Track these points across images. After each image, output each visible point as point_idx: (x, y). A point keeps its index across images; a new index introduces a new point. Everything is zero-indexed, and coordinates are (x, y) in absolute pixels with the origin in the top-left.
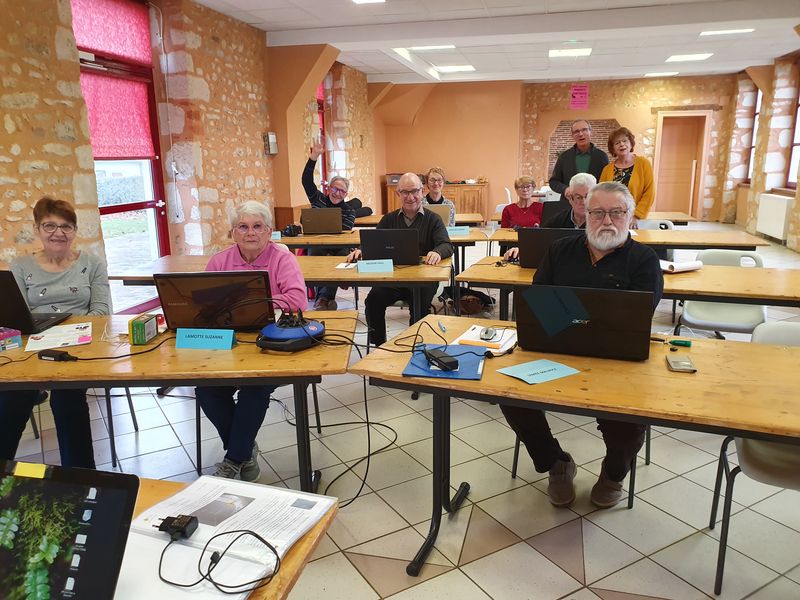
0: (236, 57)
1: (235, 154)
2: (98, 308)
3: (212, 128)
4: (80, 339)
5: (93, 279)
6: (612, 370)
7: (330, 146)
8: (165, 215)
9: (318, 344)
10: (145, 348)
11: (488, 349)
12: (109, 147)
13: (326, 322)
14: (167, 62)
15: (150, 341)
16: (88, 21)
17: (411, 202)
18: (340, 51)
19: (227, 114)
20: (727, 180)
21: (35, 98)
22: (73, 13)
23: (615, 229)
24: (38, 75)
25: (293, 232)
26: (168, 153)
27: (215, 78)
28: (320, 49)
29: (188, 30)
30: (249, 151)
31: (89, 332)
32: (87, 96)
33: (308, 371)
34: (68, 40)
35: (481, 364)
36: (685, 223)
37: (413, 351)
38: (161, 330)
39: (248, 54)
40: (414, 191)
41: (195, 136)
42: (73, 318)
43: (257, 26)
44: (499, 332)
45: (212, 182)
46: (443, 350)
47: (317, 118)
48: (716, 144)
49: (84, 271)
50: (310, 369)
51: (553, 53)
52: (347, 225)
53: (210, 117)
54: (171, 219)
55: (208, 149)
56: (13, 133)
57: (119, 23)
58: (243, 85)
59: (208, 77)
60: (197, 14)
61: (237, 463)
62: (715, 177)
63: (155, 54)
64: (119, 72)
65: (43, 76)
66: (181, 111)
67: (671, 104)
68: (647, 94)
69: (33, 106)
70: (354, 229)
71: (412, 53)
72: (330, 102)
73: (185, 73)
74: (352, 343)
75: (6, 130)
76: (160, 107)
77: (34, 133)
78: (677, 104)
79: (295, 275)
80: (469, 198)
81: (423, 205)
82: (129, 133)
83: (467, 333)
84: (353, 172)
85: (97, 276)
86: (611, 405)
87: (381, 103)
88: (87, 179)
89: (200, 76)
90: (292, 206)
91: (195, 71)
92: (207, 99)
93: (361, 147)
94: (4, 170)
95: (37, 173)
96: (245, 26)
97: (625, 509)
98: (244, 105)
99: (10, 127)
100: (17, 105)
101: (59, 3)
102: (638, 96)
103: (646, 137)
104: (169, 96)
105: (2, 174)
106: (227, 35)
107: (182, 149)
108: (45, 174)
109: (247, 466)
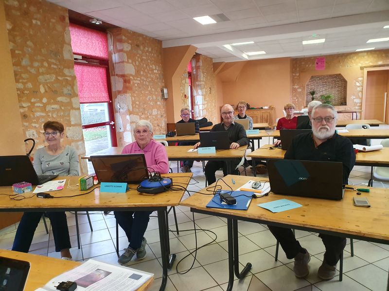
0: (148, 54)
1: (147, 99)
2: (73, 172)
3: (136, 87)
4: (58, 188)
5: (71, 158)
6: (321, 205)
7: (195, 94)
8: (115, 128)
9: (168, 190)
11: (255, 193)
12: (88, 98)
13: (173, 179)
14: (115, 58)
15: (89, 189)
16: (79, 41)
17: (228, 118)
18: (197, 48)
19: (143, 80)
21: (54, 77)
22: (72, 38)
23: (328, 127)
24: (55, 67)
25: (172, 135)
26: (116, 100)
27: (137, 64)
28: (187, 47)
29: (125, 42)
30: (154, 97)
31: (63, 184)
32: (78, 76)
34: (69, 50)
35: (249, 201)
36: (377, 125)
37: (214, 194)
38: (95, 183)
39: (153, 52)
41: (128, 91)
43: (158, 39)
44: (262, 184)
45: (136, 112)
46: (229, 194)
47: (188, 80)
49: (67, 155)
50: (161, 203)
51: (305, 43)
53: (135, 82)
54: (118, 130)
55: (134, 97)
56: (44, 93)
57: (93, 41)
58: (151, 67)
59: (134, 64)
60: (129, 35)
61: (135, 249)
63: (110, 54)
64: (95, 64)
65: (58, 66)
66: (121, 80)
67: (371, 64)
68: (357, 60)
69: (53, 80)
71: (233, 47)
72: (195, 73)
73: (123, 62)
74: (186, 190)
75: (40, 92)
76: (112, 78)
77: (53, 93)
78: (375, 64)
79: (164, 156)
80: (265, 116)
82: (98, 90)
83: (246, 184)
84: (206, 105)
85: (73, 157)
87: (219, 73)
88: (76, 112)
89: (130, 63)
90: (175, 122)
91: (128, 61)
92: (134, 74)
93: (210, 93)
94: (39, 109)
95: (54, 110)
96: (152, 39)
97: (337, 281)
98: (152, 76)
99: (42, 90)
100: (46, 80)
101: (65, 34)
102: (353, 61)
103: (358, 82)
104: (116, 73)
105: (38, 111)
106: (143, 44)
107: (122, 97)
108: (58, 111)
109: (140, 250)
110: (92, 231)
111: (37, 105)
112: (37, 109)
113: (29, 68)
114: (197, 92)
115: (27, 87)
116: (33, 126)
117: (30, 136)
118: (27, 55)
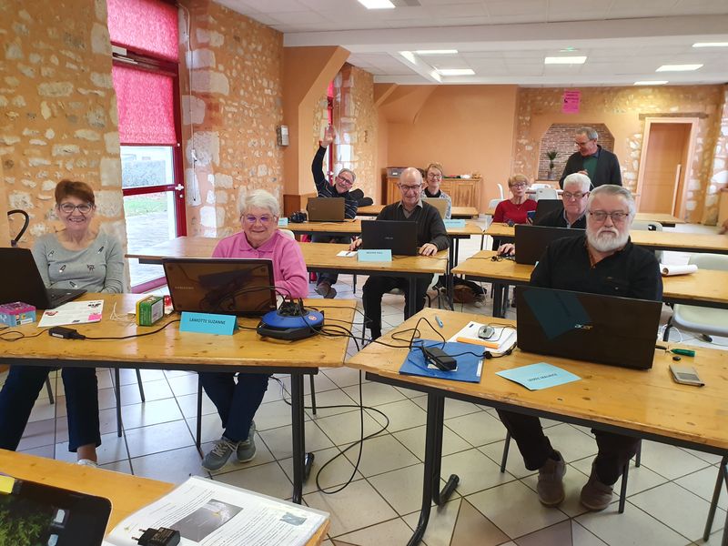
0: (255, 56)
1: (250, 144)
2: (112, 285)
3: (229, 119)
4: (91, 317)
5: (109, 256)
7: (338, 141)
8: (184, 198)
9: (316, 334)
10: (151, 330)
11: (487, 349)
12: (136, 135)
13: (325, 310)
14: (192, 58)
15: (156, 323)
16: (123, 19)
17: (410, 197)
18: (350, 53)
19: (244, 107)
20: (710, 184)
21: (70, 87)
22: (109, 12)
23: (616, 231)
24: (74, 67)
25: (300, 218)
26: (189, 142)
27: (234, 74)
28: (332, 50)
29: (213, 30)
30: (263, 142)
31: (99, 310)
32: (118, 87)
33: (306, 363)
34: (104, 36)
35: (480, 365)
36: (673, 225)
37: (410, 347)
38: (167, 312)
39: (266, 54)
40: (415, 186)
41: (214, 126)
43: (275, 28)
44: (498, 331)
45: (227, 169)
46: (441, 347)
47: (326, 114)
48: (701, 150)
49: (101, 250)
50: (307, 361)
51: (549, 60)
52: (350, 214)
53: (229, 110)
54: (189, 202)
55: (226, 139)
56: (49, 119)
57: (151, 22)
58: (260, 81)
59: (229, 74)
60: (222, 15)
61: (234, 441)
62: (699, 181)
63: (182, 51)
64: (148, 66)
65: (79, 67)
66: (202, 103)
67: (659, 111)
68: (635, 101)
69: (68, 95)
70: (356, 217)
71: (417, 56)
72: (339, 100)
73: (207, 68)
74: (351, 335)
75: (42, 116)
76: (184, 98)
77: (68, 120)
78: (665, 111)
79: (299, 262)
80: (464, 192)
81: (422, 199)
82: (155, 122)
83: (466, 329)
84: (357, 164)
85: (114, 254)
87: (382, 105)
88: (113, 163)
89: (221, 72)
90: (300, 194)
91: (217, 67)
92: (226, 93)
93: (366, 141)
94: (38, 152)
95: (68, 157)
96: (264, 27)
97: (615, 513)
98: (260, 99)
99: (46, 113)
100: (54, 93)
101: (96, 3)
102: (627, 102)
103: (633, 141)
104: (192, 89)
105: (36, 156)
106: (248, 35)
107: (201, 138)
108: (75, 157)
109: (244, 444)
110: (143, 400)
111: (33, 142)
112: (34, 151)
113: (20, 66)
114: (342, 136)
115: (14, 103)
116: (24, 185)
117: (17, 204)
118: (18, 39)
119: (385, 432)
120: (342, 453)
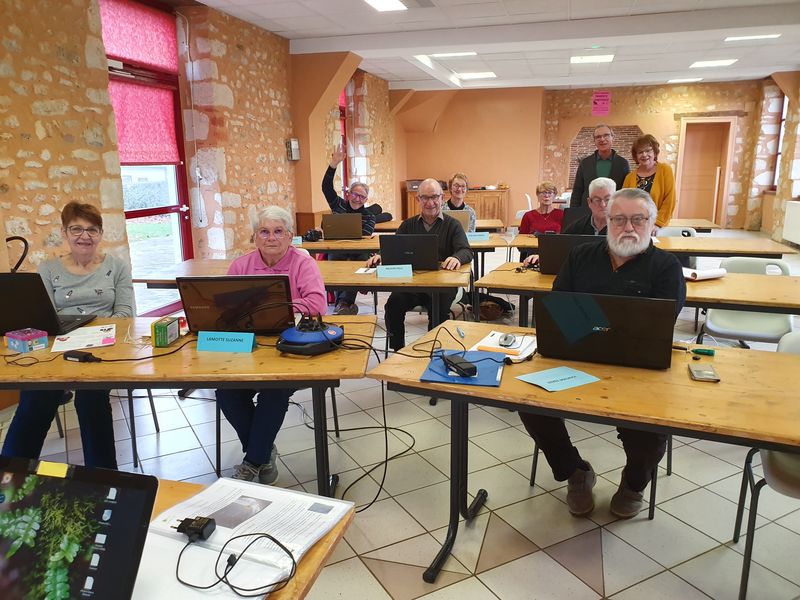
0: (260, 65)
1: (258, 160)
2: (122, 310)
3: (235, 134)
4: (105, 341)
5: (117, 282)
7: (352, 152)
8: (189, 220)
9: (337, 349)
10: (167, 351)
11: (507, 356)
12: (136, 153)
13: (345, 326)
14: (193, 70)
15: (172, 344)
16: (117, 30)
17: (430, 208)
18: (362, 59)
19: (251, 121)
20: (752, 187)
21: (65, 106)
22: (103, 23)
23: (637, 236)
24: (68, 83)
25: (313, 237)
26: (193, 159)
27: (239, 85)
28: (342, 56)
29: (213, 39)
30: (272, 158)
31: (112, 334)
32: (115, 103)
33: (327, 375)
34: (98, 49)
35: (500, 371)
36: (708, 231)
37: (431, 357)
38: (183, 333)
39: (272, 62)
40: (434, 197)
41: (219, 142)
42: (98, 320)
43: (280, 34)
44: (519, 339)
45: (234, 187)
46: (461, 355)
47: (339, 124)
48: (740, 150)
49: (108, 274)
51: (575, 60)
52: (367, 231)
53: (234, 124)
54: (195, 224)
55: (232, 155)
56: (44, 139)
57: (147, 32)
58: (266, 92)
59: (233, 85)
60: (223, 23)
61: (256, 465)
62: (740, 184)
63: (181, 62)
64: (146, 80)
65: (73, 83)
66: (205, 118)
67: (694, 110)
68: (669, 101)
69: (63, 113)
70: (374, 234)
71: (434, 60)
72: (352, 109)
73: (210, 80)
74: (371, 348)
75: (36, 136)
76: (185, 113)
77: (64, 139)
78: (701, 111)
79: (316, 280)
80: (490, 204)
81: (443, 211)
82: (155, 139)
83: (487, 338)
84: (373, 178)
85: (122, 279)
86: (630, 414)
87: (403, 109)
88: (113, 183)
89: (224, 83)
90: (313, 211)
91: (220, 78)
92: (231, 106)
93: (382, 153)
94: (33, 175)
95: (66, 178)
96: (269, 34)
97: (645, 519)
98: (267, 111)
99: (41, 133)
100: (48, 112)
101: (89, 14)
102: (661, 102)
103: (669, 143)
104: (194, 103)
105: (32, 179)
106: (252, 43)
107: (206, 154)
108: (74, 179)
109: (266, 468)
110: (158, 430)
111: (29, 164)
112: (30, 174)
113: (12, 84)
114: (356, 149)
115: (7, 124)
116: (20, 210)
117: (14, 230)
118: (9, 56)
119: (411, 451)
120: (367, 473)
